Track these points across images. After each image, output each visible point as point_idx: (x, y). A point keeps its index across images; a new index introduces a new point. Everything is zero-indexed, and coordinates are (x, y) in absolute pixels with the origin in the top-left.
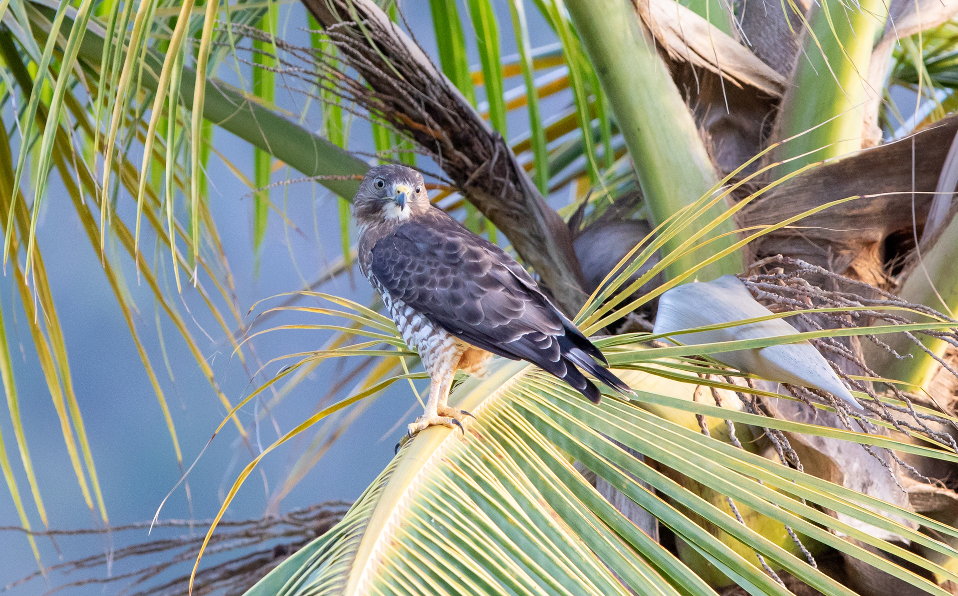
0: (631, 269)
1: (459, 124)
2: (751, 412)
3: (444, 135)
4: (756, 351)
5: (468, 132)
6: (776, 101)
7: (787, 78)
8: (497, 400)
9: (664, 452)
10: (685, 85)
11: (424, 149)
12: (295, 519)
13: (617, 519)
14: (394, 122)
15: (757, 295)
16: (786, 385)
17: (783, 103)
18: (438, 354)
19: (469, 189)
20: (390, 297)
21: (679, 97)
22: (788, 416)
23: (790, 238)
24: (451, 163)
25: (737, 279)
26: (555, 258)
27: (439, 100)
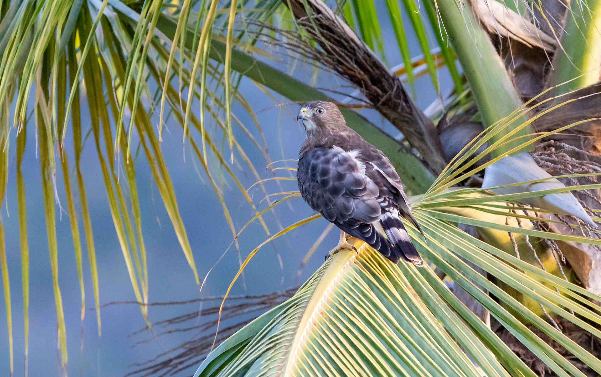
1: (374, 70)
3: (366, 77)
5: (379, 75)
6: (551, 54)
11: (355, 85)
14: (338, 71)
15: (540, 163)
16: (555, 214)
17: (555, 55)
19: (381, 107)
21: (496, 53)
22: (560, 229)
24: (371, 93)
25: (528, 154)
26: (429, 144)
27: (363, 58)
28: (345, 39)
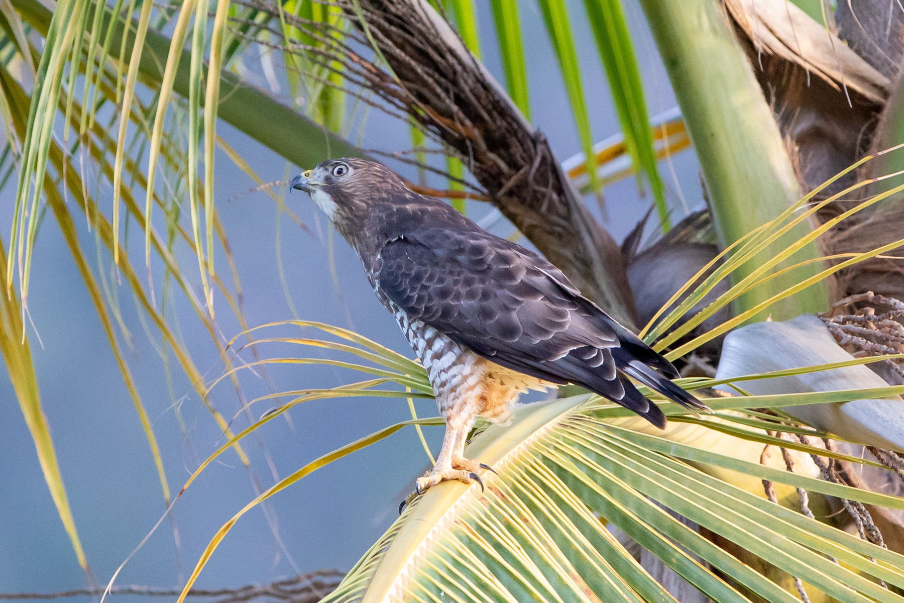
0: (690, 301)
1: (494, 120)
2: (828, 480)
3: (476, 133)
4: (836, 406)
5: (504, 131)
6: (878, 108)
7: (893, 81)
8: (524, 453)
9: (722, 521)
10: (769, 84)
11: (452, 149)
12: (279, 590)
13: (663, 600)
14: (416, 115)
15: (842, 339)
16: (871, 449)
17: (886, 112)
18: (460, 394)
19: (504, 200)
20: (406, 317)
21: (762, 98)
22: (874, 487)
23: (889, 274)
24: (484, 167)
25: (818, 319)
26: (604, 286)
27: (472, 91)
28: (436, 48)
